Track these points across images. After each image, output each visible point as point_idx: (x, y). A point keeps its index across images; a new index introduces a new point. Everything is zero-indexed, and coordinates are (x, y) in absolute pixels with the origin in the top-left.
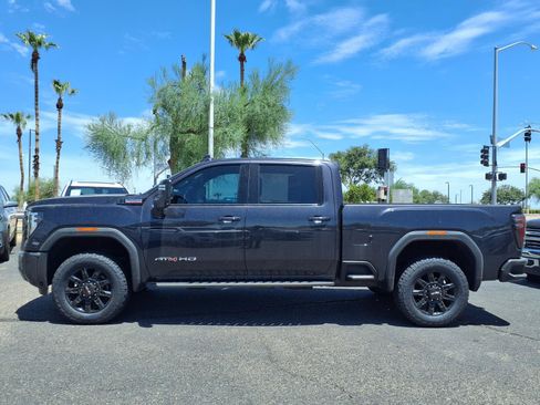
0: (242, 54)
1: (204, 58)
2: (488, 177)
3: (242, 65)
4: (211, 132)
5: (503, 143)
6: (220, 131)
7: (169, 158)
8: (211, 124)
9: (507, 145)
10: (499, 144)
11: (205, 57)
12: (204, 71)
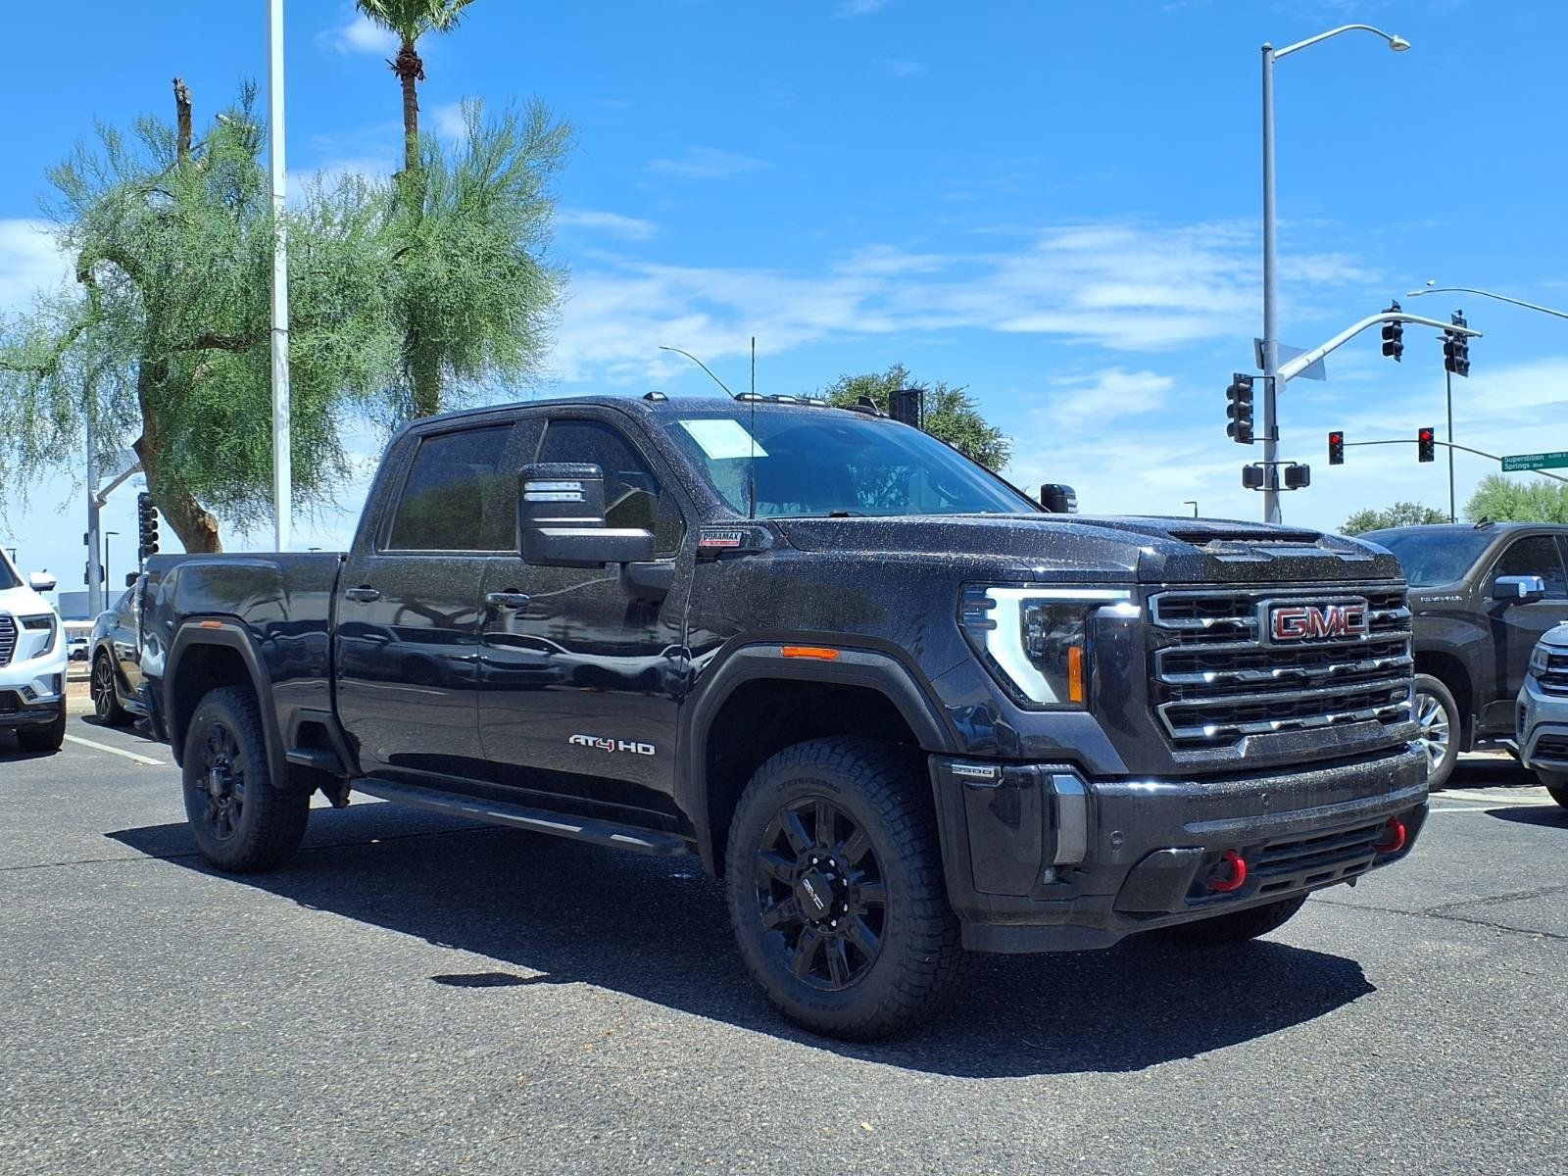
0: (407, 51)
1: (249, 97)
2: (1251, 477)
3: (409, 93)
4: (281, 343)
5: (1299, 363)
6: (310, 339)
7: (137, 432)
8: (281, 318)
9: (1315, 370)
10: (1288, 369)
11: (252, 93)
12: (251, 139)
